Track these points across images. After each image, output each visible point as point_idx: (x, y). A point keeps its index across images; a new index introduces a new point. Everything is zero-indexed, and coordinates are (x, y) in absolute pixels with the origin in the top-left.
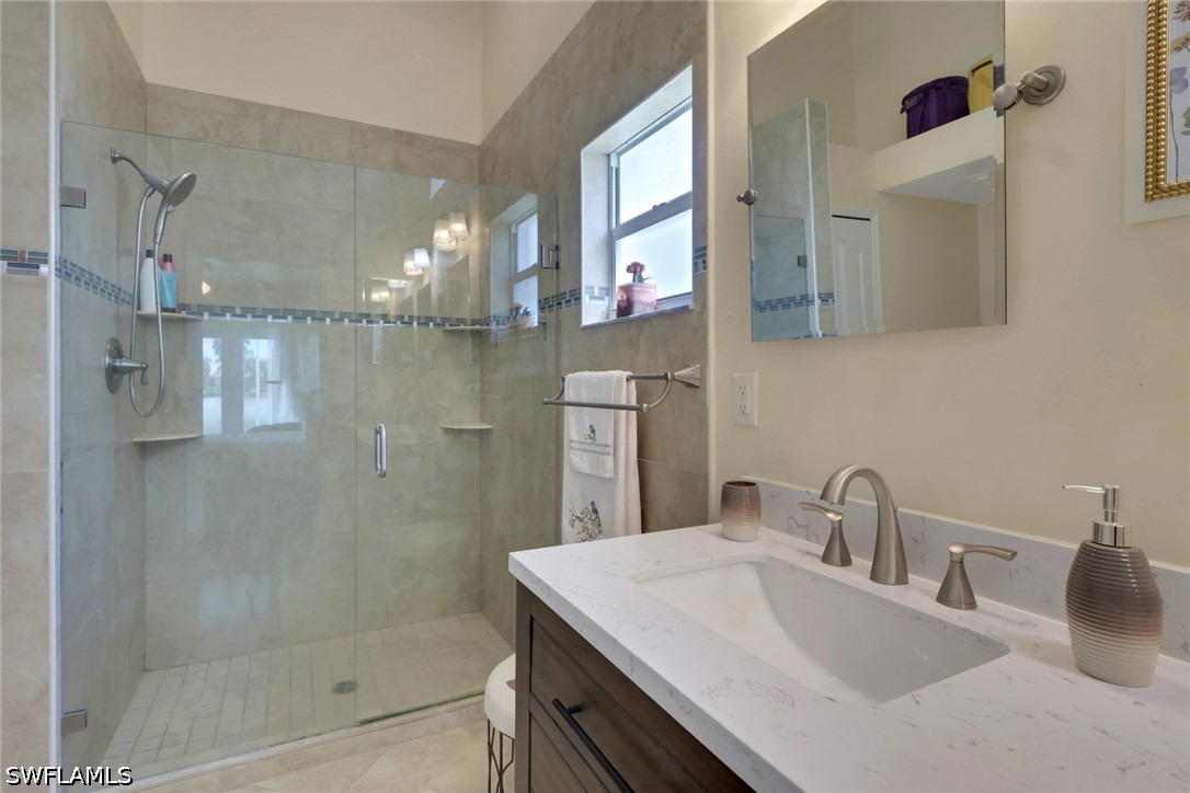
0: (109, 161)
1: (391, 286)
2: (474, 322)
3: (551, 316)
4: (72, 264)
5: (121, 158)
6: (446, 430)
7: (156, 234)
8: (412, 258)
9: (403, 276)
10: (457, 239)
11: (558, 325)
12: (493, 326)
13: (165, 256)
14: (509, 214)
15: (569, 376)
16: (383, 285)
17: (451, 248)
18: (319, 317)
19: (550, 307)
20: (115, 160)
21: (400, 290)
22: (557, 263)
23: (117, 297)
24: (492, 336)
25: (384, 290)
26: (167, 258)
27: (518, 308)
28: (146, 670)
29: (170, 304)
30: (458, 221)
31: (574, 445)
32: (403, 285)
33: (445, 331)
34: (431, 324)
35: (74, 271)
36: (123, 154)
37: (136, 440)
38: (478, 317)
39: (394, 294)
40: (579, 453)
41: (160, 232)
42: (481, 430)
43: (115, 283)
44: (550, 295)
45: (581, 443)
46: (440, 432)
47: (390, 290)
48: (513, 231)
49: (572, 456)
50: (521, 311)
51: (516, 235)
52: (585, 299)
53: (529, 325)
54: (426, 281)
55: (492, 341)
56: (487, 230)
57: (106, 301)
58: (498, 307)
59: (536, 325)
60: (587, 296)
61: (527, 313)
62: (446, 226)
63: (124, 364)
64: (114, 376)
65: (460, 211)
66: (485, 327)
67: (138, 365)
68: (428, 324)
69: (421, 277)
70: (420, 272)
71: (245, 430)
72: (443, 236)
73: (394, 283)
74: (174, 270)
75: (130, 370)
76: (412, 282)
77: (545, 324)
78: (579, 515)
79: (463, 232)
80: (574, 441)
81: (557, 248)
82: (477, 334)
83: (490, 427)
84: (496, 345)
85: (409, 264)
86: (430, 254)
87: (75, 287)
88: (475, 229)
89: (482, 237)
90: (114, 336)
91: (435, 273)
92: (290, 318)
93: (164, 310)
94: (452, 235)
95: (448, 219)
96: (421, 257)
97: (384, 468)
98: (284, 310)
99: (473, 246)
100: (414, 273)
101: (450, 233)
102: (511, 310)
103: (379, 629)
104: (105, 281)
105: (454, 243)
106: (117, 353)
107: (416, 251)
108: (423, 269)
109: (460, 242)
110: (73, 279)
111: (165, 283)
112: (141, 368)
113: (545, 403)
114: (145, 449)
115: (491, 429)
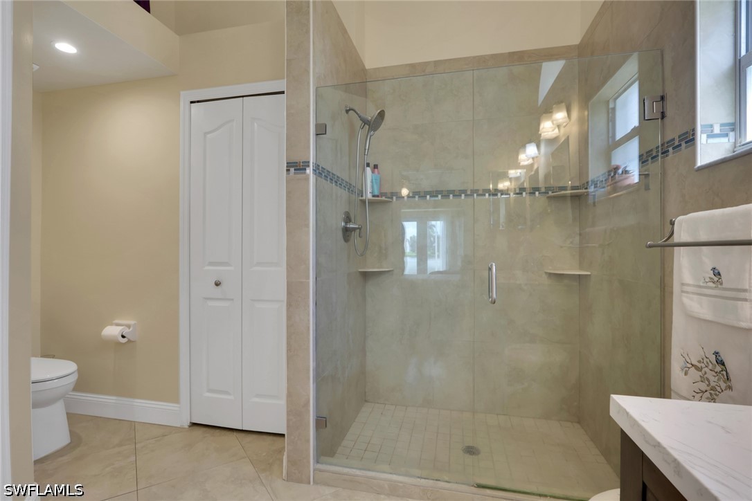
0: (344, 112)
1: (510, 176)
2: (573, 188)
3: (655, 167)
4: (322, 168)
5: (350, 110)
6: (550, 275)
7: (365, 149)
8: (525, 152)
9: (518, 166)
10: (559, 126)
11: (664, 173)
12: (591, 189)
13: (375, 165)
14: (607, 90)
15: (680, 220)
16: (504, 176)
17: (554, 136)
18: (457, 194)
19: (652, 158)
20: (347, 111)
21: (517, 179)
22: (663, 113)
23: (349, 189)
24: (591, 198)
25: (506, 181)
26: (376, 167)
27: (617, 168)
28: (366, 401)
29: (376, 193)
30: (559, 110)
31: (686, 288)
32: (518, 174)
33: (548, 197)
34: (537, 193)
35: (324, 173)
36: (351, 107)
37: (360, 270)
38: (577, 184)
39: (513, 183)
40: (695, 297)
41: (367, 148)
42: (579, 275)
43: (348, 181)
44: (653, 146)
45: (700, 287)
46: (545, 276)
47: (510, 179)
48: (611, 106)
49: (685, 300)
50: (620, 171)
51: (614, 109)
52: (701, 139)
53: (628, 182)
54: (535, 167)
55: (590, 201)
56: (586, 113)
57: (343, 190)
58: (596, 171)
59: (636, 180)
60: (704, 136)
61: (626, 172)
62: (550, 118)
63: (351, 226)
64: (347, 232)
65: (562, 102)
66: (584, 191)
67: (357, 226)
68: (535, 193)
69: (532, 165)
70: (530, 161)
71: (429, 272)
72: (548, 128)
73: (513, 173)
74: (379, 173)
75: (354, 229)
76: (525, 170)
77: (647, 176)
78: (695, 362)
79: (564, 118)
80: (688, 285)
81: (662, 98)
82: (576, 197)
83: (589, 273)
84: (594, 203)
85: (522, 157)
86: (538, 147)
87: (324, 181)
88: (575, 114)
89: (581, 121)
90: (347, 210)
91: (542, 160)
92: (440, 196)
93: (373, 196)
94: (554, 125)
95: (551, 112)
96: (531, 150)
97: (494, 296)
98: (436, 191)
99: (574, 130)
100: (526, 163)
101: (552, 122)
102: (609, 172)
103: (497, 415)
104: (342, 179)
105: (557, 130)
106: (348, 219)
107: (527, 145)
108: (533, 158)
109: (562, 130)
110: (323, 176)
111: (374, 181)
112: (359, 228)
113: (650, 246)
114: (366, 276)
115: (590, 275)
